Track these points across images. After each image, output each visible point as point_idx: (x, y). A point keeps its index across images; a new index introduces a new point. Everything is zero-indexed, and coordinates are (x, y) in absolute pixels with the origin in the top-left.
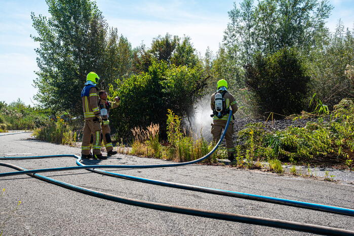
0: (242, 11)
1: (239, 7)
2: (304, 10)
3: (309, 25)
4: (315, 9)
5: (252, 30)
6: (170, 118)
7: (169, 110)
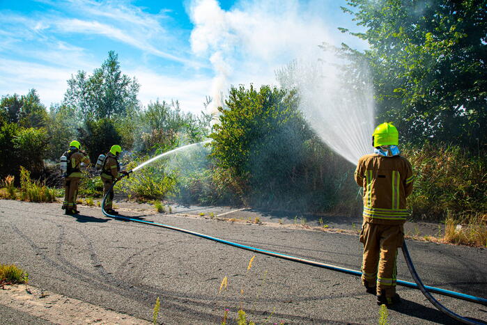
0: (78, 81)
1: (75, 78)
2: (122, 85)
3: (126, 95)
4: (129, 85)
5: (86, 95)
6: (23, 172)
7: (21, 167)
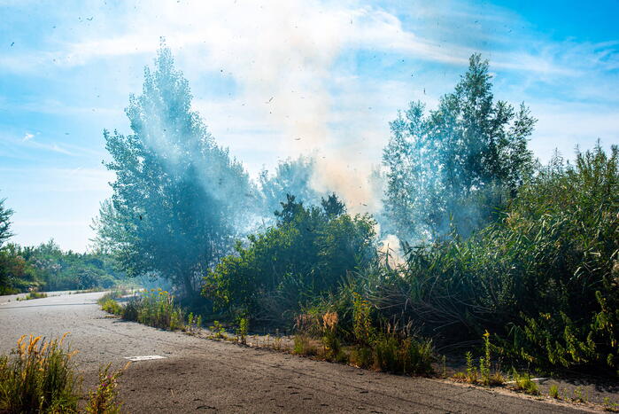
0: (408, 122)
4: (511, 122)
